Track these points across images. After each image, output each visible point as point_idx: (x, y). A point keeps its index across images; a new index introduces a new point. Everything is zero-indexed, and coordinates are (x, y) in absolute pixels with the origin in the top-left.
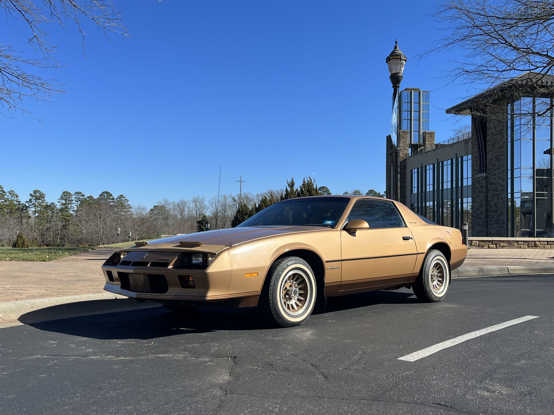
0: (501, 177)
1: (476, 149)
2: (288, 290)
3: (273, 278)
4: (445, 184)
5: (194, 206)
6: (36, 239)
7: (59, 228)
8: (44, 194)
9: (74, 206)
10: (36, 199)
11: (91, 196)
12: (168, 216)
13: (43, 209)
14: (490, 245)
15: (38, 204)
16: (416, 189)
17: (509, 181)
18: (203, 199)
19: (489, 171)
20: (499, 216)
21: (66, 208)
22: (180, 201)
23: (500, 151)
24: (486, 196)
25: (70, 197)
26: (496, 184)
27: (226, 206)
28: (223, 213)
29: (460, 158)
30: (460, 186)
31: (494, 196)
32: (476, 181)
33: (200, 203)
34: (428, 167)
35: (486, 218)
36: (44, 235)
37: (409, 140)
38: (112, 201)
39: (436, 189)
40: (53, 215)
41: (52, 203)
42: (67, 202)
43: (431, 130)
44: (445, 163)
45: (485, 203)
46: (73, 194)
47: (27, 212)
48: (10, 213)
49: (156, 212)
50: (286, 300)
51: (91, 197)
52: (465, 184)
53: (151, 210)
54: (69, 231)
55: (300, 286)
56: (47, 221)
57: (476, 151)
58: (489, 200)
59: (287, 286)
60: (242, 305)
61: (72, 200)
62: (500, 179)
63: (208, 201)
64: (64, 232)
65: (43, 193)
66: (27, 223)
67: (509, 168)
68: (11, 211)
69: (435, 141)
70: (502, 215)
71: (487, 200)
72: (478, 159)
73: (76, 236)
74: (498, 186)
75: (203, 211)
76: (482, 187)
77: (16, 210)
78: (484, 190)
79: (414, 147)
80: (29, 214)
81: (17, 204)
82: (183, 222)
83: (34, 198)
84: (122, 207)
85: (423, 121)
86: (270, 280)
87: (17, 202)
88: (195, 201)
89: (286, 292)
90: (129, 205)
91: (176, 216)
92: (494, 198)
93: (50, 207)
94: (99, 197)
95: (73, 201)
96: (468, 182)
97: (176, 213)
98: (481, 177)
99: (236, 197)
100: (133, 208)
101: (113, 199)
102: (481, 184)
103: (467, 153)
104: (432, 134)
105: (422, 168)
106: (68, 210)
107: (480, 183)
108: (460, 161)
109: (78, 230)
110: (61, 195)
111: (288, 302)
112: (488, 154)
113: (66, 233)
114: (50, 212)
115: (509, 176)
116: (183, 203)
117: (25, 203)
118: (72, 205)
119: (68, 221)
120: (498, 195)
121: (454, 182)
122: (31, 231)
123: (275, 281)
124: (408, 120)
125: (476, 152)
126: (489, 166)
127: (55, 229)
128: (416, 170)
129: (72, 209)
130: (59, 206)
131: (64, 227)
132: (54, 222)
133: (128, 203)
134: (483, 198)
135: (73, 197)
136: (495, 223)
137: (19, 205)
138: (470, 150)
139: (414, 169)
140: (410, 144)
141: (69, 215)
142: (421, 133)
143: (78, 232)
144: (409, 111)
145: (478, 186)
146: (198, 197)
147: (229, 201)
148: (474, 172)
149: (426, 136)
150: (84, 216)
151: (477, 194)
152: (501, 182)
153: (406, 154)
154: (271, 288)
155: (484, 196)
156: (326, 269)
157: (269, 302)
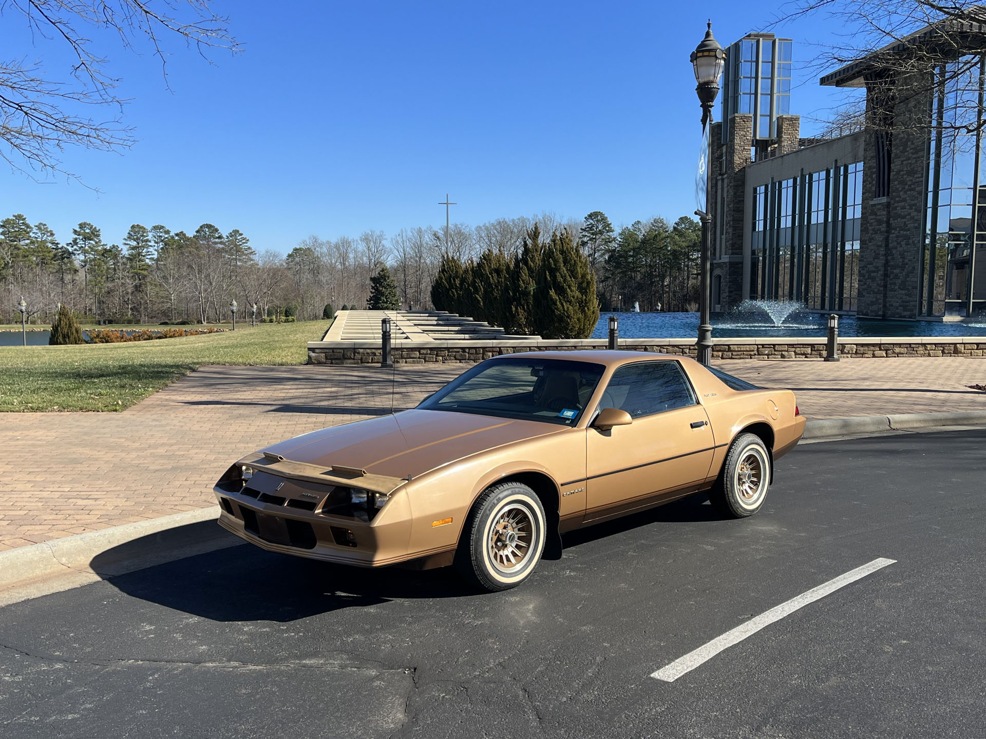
0: (915, 205)
1: (872, 153)
2: (501, 535)
3: (476, 521)
4: (814, 215)
5: (365, 248)
6: (90, 310)
7: (130, 291)
8: (97, 229)
9: (152, 252)
10: (85, 238)
11: (182, 232)
12: (318, 267)
13: (98, 257)
14: (876, 352)
15: (89, 247)
16: (762, 223)
17: (929, 211)
18: (381, 237)
19: (894, 194)
20: (907, 276)
21: (139, 254)
22: (339, 239)
23: (915, 156)
24: (887, 239)
25: (145, 234)
26: (904, 217)
27: (422, 249)
28: (416, 261)
29: (842, 168)
30: (840, 219)
31: (900, 239)
32: (870, 211)
33: (375, 243)
34: (784, 184)
35: (884, 279)
36: (103, 302)
37: (752, 131)
38: (219, 240)
39: (797, 225)
40: (116, 267)
41: (114, 246)
42: (140, 245)
43: (792, 113)
44: (815, 176)
45: (884, 252)
46: (149, 229)
47: (71, 262)
48: (42, 265)
49: (297, 259)
50: (497, 549)
51: (181, 235)
52: (849, 216)
53: (289, 256)
54: (147, 296)
55: (520, 526)
56: (107, 278)
57: (872, 155)
58: (890, 245)
59: (500, 528)
60: (429, 566)
61: (148, 241)
62: (914, 207)
63: (389, 240)
64: (139, 298)
65: (95, 228)
66: (73, 281)
67: (931, 188)
68: (43, 261)
69: (799, 134)
70: (913, 273)
71: (887, 245)
72: (874, 170)
73: (160, 306)
74: (908, 221)
75: (382, 258)
76: (879, 222)
77: (52, 259)
78: (883, 227)
79: (761, 146)
80: (74, 266)
81: (54, 248)
82: (346, 278)
83: (81, 237)
84: (237, 251)
85: (778, 97)
86: (472, 524)
87: (53, 244)
88: (366, 239)
89: (498, 537)
90: (249, 248)
91: (333, 267)
92: (899, 243)
93: (111, 253)
94: (195, 234)
95: (150, 241)
96: (854, 212)
97: (333, 261)
98: (879, 204)
99: (439, 231)
100: (257, 255)
101: (220, 237)
102: (878, 218)
103: (855, 159)
104: (794, 121)
105: (773, 184)
106: (143, 258)
107: (876, 215)
108: (842, 173)
109: (161, 293)
110: (128, 231)
111: (501, 553)
112: (894, 163)
113: (142, 298)
114: (111, 262)
115: (930, 204)
116: (346, 243)
117: (65, 246)
118: (149, 250)
119: (145, 277)
120: (907, 238)
121: (830, 211)
122: (80, 297)
123: (479, 525)
124: (750, 94)
125: (872, 157)
126: (895, 184)
127: (123, 291)
128: (763, 188)
129: (149, 257)
130: (125, 252)
131: (137, 288)
132: (119, 279)
133: (249, 244)
134: (880, 243)
135: (150, 235)
136: (899, 288)
137: (56, 249)
138: (861, 153)
139: (760, 186)
140: (753, 140)
141: (144, 267)
142: (774, 119)
143: (162, 297)
144: (753, 78)
145: (873, 221)
146: (371, 232)
147: (428, 239)
148: (867, 194)
149: (782, 124)
150: (171, 269)
151: (870, 234)
152: (914, 214)
153: (746, 159)
154: (473, 537)
155: (881, 239)
156: (562, 495)
157: (471, 557)
